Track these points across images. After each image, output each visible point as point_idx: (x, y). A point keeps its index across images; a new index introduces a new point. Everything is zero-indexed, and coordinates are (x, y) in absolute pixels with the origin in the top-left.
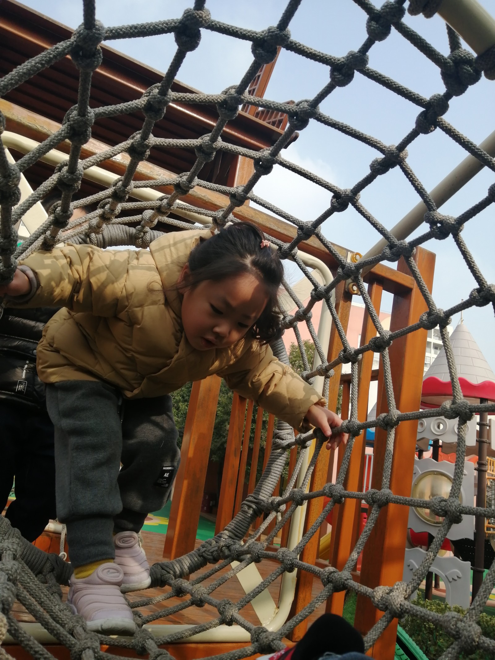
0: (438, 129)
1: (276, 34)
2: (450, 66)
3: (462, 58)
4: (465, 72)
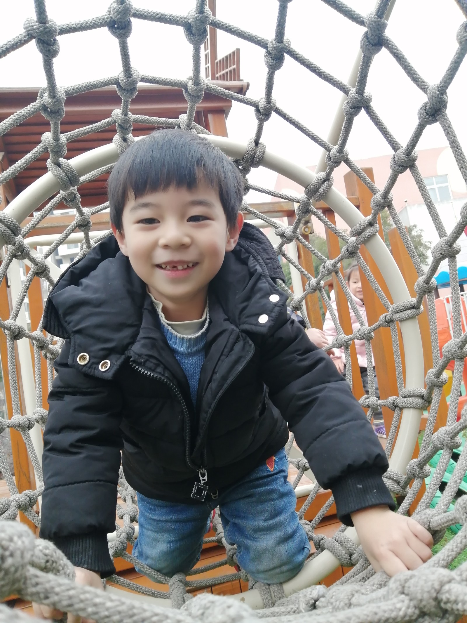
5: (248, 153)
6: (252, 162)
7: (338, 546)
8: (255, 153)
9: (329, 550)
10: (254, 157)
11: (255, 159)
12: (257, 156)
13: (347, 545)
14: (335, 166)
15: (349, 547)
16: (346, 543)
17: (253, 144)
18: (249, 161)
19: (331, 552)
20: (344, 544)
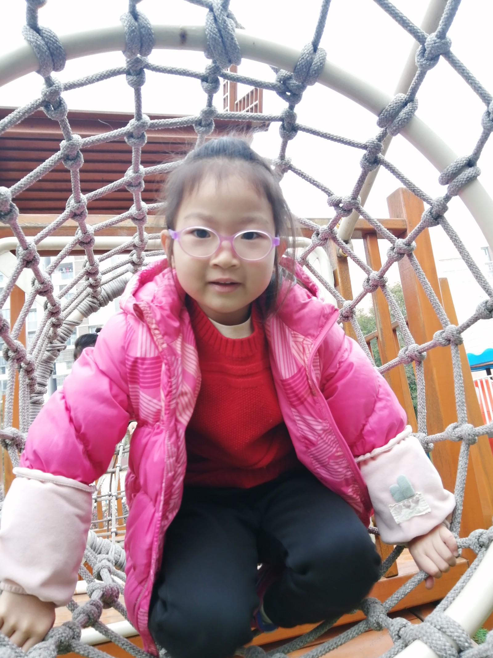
0: (300, 133)
1: (136, 125)
2: (279, 87)
3: (284, 76)
4: (293, 86)
5: (303, 58)
6: (308, 73)
7: (439, 634)
8: (312, 59)
9: (423, 641)
10: (311, 65)
11: (312, 67)
12: (316, 62)
13: (453, 632)
14: (431, 66)
15: (457, 636)
16: (452, 630)
17: (311, 48)
18: (304, 70)
19: (426, 643)
20: (448, 631)
